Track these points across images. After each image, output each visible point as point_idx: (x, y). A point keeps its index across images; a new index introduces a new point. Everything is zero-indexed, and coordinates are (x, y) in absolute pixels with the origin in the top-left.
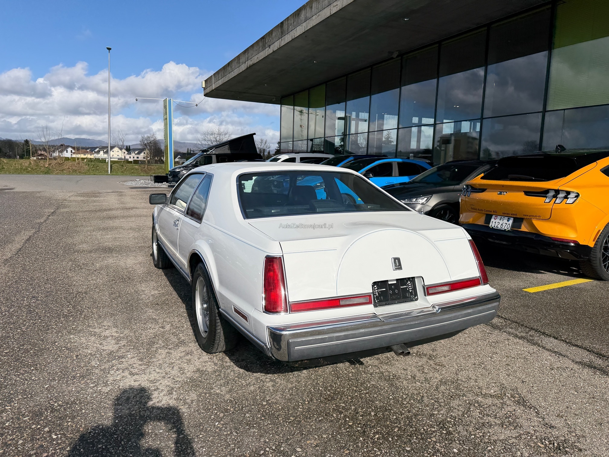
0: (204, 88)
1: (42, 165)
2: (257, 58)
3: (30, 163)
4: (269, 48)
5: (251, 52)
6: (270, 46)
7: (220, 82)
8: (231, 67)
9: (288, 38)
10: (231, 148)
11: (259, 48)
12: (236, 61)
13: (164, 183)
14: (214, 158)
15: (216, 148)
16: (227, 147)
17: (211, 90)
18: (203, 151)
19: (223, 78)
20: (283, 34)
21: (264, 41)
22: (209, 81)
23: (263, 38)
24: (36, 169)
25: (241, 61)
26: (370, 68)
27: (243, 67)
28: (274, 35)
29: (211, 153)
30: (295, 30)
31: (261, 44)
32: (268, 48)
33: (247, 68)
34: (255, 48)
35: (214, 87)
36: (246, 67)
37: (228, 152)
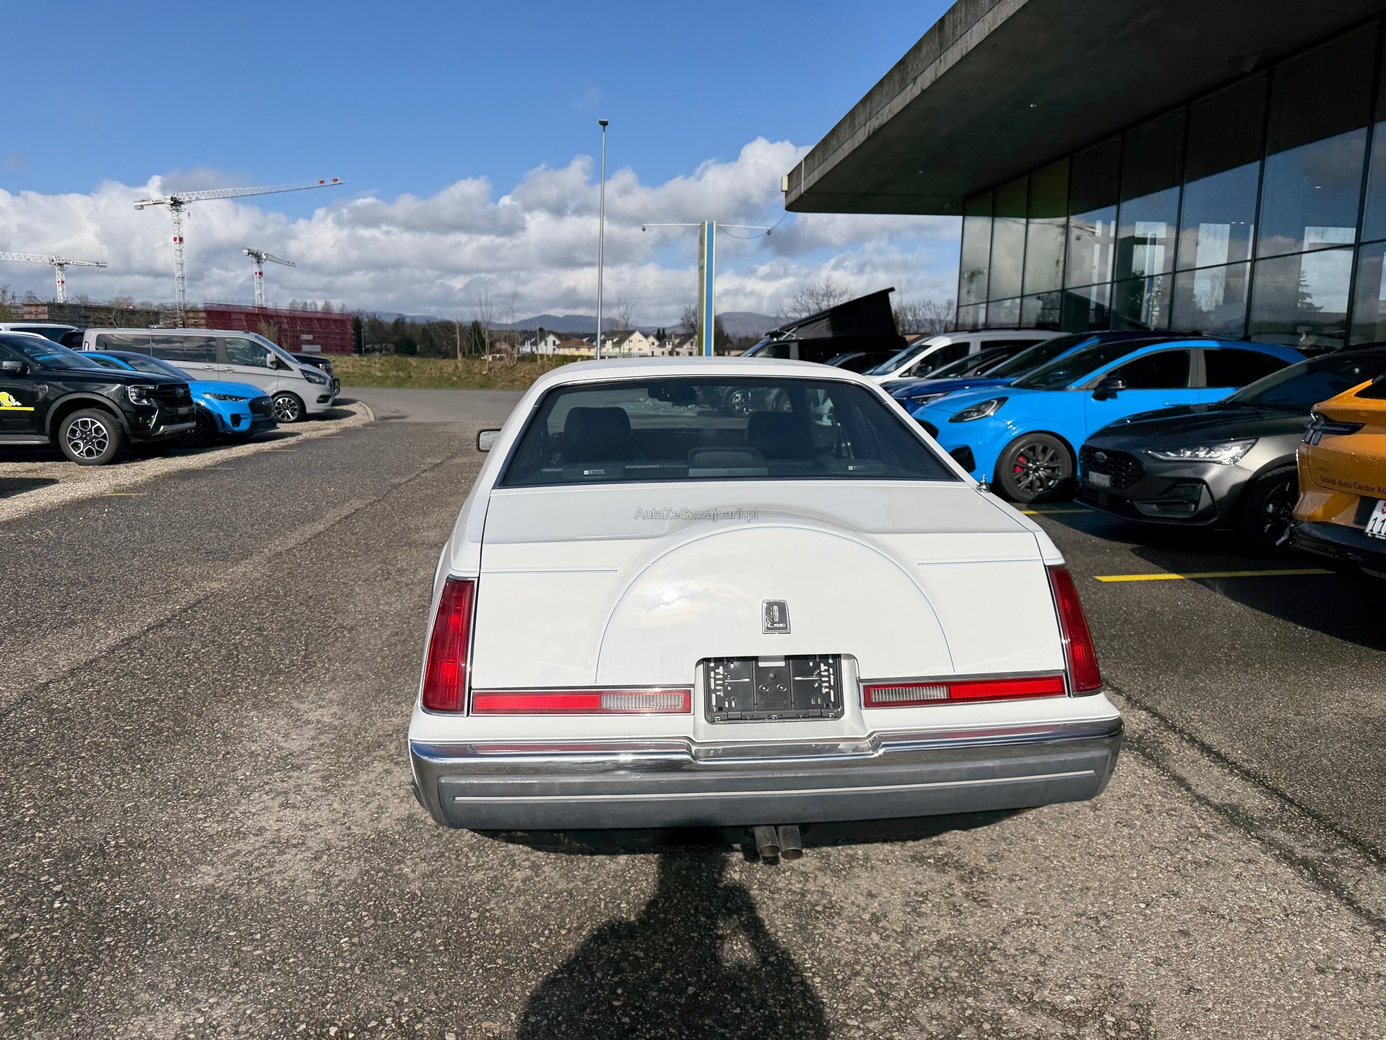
0: (786, 192)
1: (476, 371)
2: (890, 111)
3: (457, 367)
4: (914, 84)
5: (877, 97)
6: (916, 78)
7: (815, 176)
8: (837, 139)
9: (953, 56)
10: (833, 327)
11: (894, 86)
12: (848, 122)
13: (690, 407)
14: (794, 348)
15: (799, 327)
16: (825, 323)
17: (798, 195)
18: (773, 335)
19: (821, 167)
20: (943, 47)
21: (904, 68)
22: (795, 174)
23: (902, 63)
24: (466, 378)
25: (857, 122)
26: (1184, 107)
27: (861, 136)
28: (924, 51)
29: (788, 339)
30: (968, 33)
31: (897, 77)
32: (911, 86)
33: (869, 138)
34: (886, 88)
35: (803, 188)
36: (867, 134)
37: (828, 334)
